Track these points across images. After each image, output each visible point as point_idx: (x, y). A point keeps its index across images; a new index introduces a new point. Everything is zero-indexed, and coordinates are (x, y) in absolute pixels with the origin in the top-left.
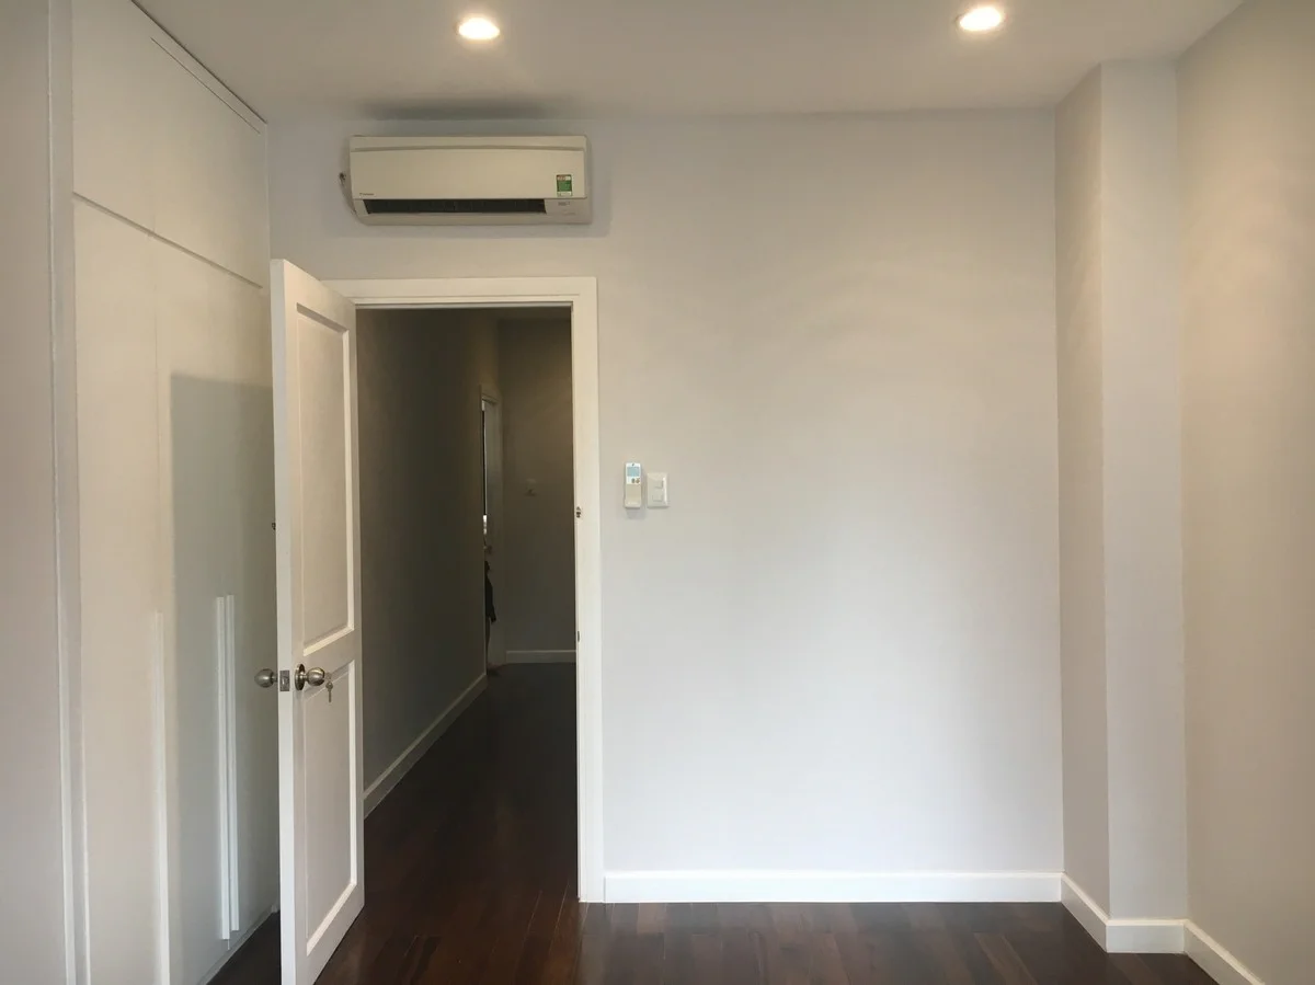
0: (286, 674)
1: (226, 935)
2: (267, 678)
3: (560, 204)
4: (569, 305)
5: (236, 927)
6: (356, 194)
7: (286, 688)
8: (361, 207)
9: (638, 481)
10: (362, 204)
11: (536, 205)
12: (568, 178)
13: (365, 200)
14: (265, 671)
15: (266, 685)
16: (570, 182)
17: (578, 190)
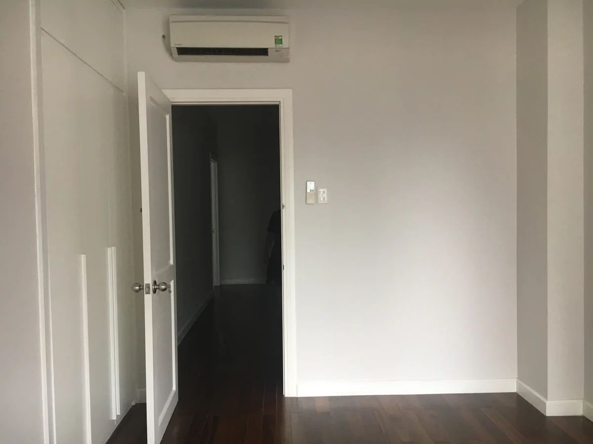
0: (148, 286)
1: (114, 418)
2: (137, 288)
3: (276, 51)
4: (278, 103)
5: (119, 413)
6: (172, 45)
7: (148, 293)
8: (175, 52)
9: (313, 191)
10: (176, 50)
11: (264, 52)
12: (280, 38)
13: (177, 48)
14: (137, 284)
15: (137, 291)
16: (281, 39)
17: (285, 44)
